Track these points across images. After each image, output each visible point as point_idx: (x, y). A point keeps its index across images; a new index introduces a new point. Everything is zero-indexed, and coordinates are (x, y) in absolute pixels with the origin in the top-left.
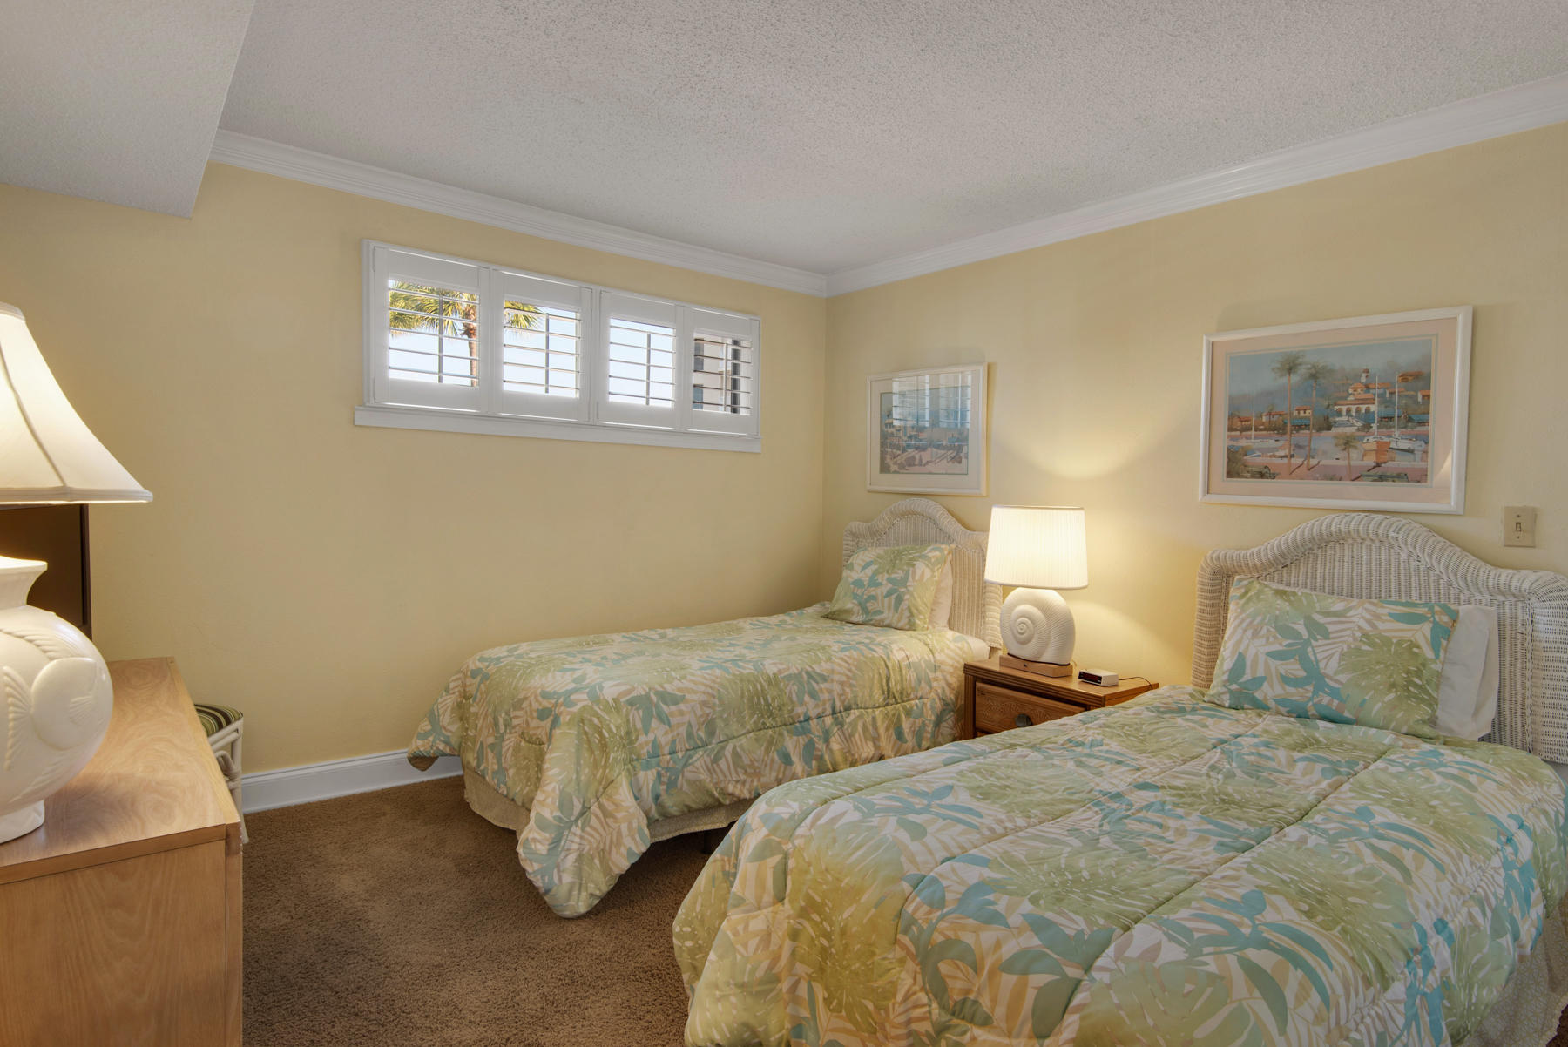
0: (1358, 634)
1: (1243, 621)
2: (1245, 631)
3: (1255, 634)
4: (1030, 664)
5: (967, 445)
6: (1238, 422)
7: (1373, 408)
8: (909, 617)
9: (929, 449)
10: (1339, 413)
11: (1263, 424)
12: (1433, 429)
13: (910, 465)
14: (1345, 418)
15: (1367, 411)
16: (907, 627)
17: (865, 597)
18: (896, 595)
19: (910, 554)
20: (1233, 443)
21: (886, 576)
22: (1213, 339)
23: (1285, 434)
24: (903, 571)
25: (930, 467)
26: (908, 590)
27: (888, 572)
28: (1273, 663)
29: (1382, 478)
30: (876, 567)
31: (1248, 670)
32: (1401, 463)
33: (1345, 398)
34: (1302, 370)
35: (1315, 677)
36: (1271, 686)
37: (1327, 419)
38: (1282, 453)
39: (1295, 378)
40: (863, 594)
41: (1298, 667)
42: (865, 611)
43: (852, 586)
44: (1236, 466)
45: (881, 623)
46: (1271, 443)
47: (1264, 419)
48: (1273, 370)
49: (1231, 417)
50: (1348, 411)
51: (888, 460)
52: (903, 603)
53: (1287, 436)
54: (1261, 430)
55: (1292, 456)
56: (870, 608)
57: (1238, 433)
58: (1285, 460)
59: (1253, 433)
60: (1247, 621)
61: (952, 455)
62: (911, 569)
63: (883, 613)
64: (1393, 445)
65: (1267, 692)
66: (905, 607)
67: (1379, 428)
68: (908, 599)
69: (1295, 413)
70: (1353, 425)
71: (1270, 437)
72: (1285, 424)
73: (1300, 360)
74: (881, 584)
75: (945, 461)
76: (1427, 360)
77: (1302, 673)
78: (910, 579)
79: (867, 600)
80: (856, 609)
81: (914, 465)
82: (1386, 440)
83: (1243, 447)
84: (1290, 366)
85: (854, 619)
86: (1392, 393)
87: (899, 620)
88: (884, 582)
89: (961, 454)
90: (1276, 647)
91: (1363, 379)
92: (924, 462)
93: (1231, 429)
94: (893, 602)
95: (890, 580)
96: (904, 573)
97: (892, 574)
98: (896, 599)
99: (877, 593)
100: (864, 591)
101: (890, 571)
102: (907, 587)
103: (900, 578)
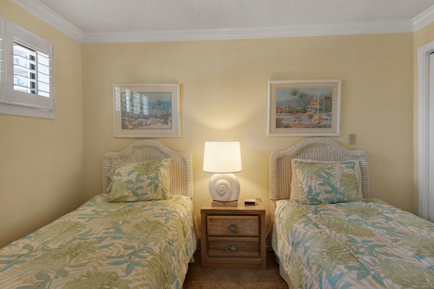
0: (340, 174)
1: (305, 175)
2: (307, 178)
3: (311, 179)
4: (225, 203)
5: (171, 117)
6: (279, 110)
7: (318, 107)
8: (162, 194)
9: (151, 119)
10: (308, 108)
11: (287, 111)
12: (333, 113)
13: (140, 126)
14: (310, 110)
15: (316, 107)
16: (162, 198)
17: (135, 188)
18: (154, 185)
19: (155, 165)
20: (278, 117)
21: (146, 176)
22: (271, 82)
23: (293, 114)
24: (154, 173)
25: (151, 126)
26: (160, 182)
27: (146, 175)
28: (321, 187)
29: (320, 127)
30: (138, 173)
31: (314, 191)
32: (324, 123)
33: (310, 104)
34: (298, 94)
35: (334, 189)
36: (323, 195)
37: (305, 109)
38: (292, 120)
39: (296, 97)
40: (134, 187)
41: (329, 187)
42: (136, 194)
43: (125, 184)
44: (279, 124)
45: (147, 199)
46: (290, 117)
47: (287, 109)
48: (290, 94)
49: (277, 108)
50: (311, 107)
51: (126, 123)
52: (159, 188)
53: (294, 115)
54: (286, 113)
55: (295, 121)
56: (139, 193)
57: (279, 114)
58: (294, 122)
59: (284, 113)
60: (307, 174)
61: (163, 121)
62: (158, 171)
63: (147, 194)
64: (323, 118)
65: (321, 197)
66: (160, 190)
67: (319, 112)
68: (161, 186)
69: (296, 108)
70: (312, 112)
71: (289, 115)
72: (293, 111)
73: (298, 91)
74: (144, 181)
75: (160, 123)
76: (331, 93)
77: (331, 189)
78: (159, 176)
79: (137, 190)
80: (130, 194)
81: (142, 125)
82: (321, 116)
83: (281, 118)
84: (295, 93)
85: (129, 200)
86: (322, 103)
87: (158, 196)
88: (146, 179)
89: (168, 121)
90: (320, 182)
91: (315, 98)
92: (148, 124)
93: (277, 112)
94: (153, 188)
95: (148, 178)
96: (155, 174)
97: (149, 175)
98: (154, 186)
99: (142, 185)
100: (134, 185)
101: (147, 174)
102: (158, 180)
103: (153, 177)
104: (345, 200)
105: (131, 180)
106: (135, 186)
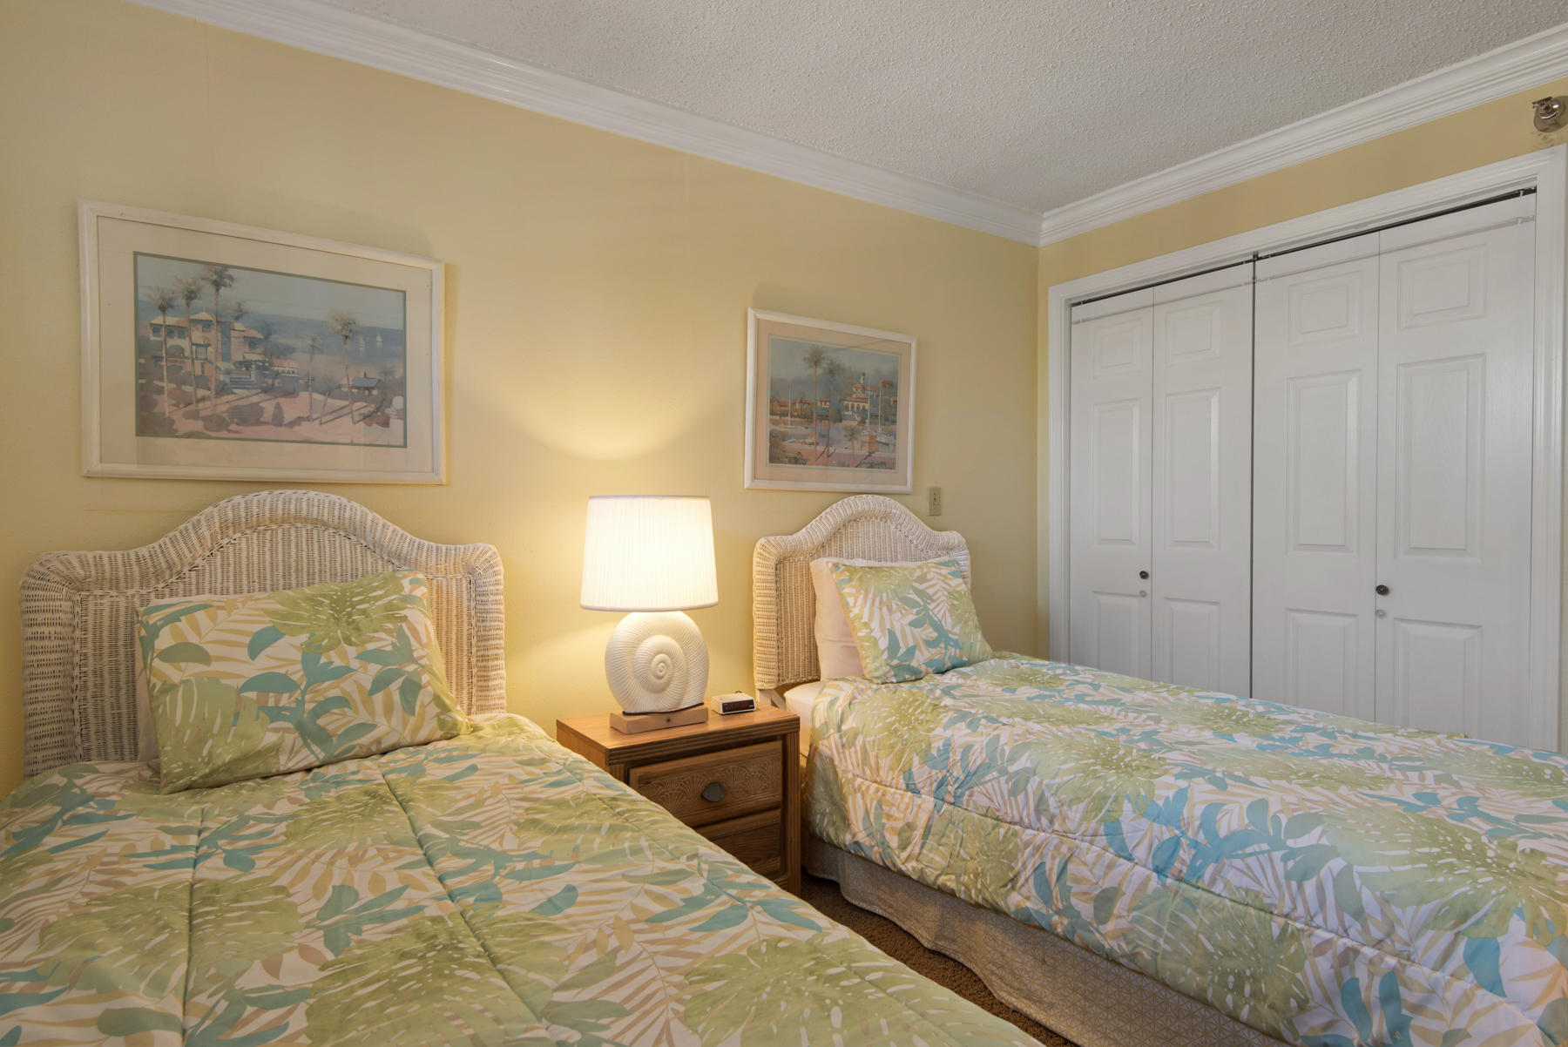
0: (946, 593)
1: (874, 601)
2: (881, 609)
3: (890, 610)
4: (671, 716)
5: (404, 395)
6: (778, 408)
7: (867, 406)
8: (437, 715)
9: (304, 395)
10: (847, 407)
11: (796, 411)
12: (899, 426)
13: (243, 422)
14: (850, 413)
15: (864, 407)
16: (439, 733)
17: (309, 706)
18: (399, 682)
19: (376, 598)
20: (774, 427)
21: (352, 651)
22: (761, 316)
23: (812, 422)
24: (388, 632)
25: (304, 430)
26: (423, 666)
27: (350, 643)
28: (917, 631)
29: (872, 466)
30: (304, 638)
31: (902, 644)
32: (881, 454)
33: (850, 395)
34: (825, 364)
35: (943, 635)
36: (922, 653)
37: (839, 411)
38: (809, 440)
39: (820, 371)
40: (301, 703)
41: (931, 630)
42: (310, 733)
43: (253, 695)
44: (778, 452)
45: (374, 749)
46: (802, 430)
47: (798, 406)
48: (805, 359)
49: (772, 401)
50: (853, 407)
51: (165, 405)
52: (422, 692)
53: (813, 425)
54: (795, 417)
55: (817, 444)
56: (330, 728)
57: (778, 417)
58: (812, 447)
59: (789, 418)
60: (878, 599)
61: (365, 411)
62: (404, 625)
63: (373, 726)
64: (878, 439)
65: (919, 661)
66: (427, 699)
67: (870, 423)
68: (428, 683)
69: (819, 404)
70: (855, 420)
71: (801, 424)
72: (812, 413)
73: (823, 355)
74: (346, 671)
75: (347, 420)
76: (896, 373)
77: (935, 635)
78: (413, 642)
79: (316, 714)
80: (291, 738)
81: (259, 423)
82: (874, 434)
83: (781, 432)
84: (816, 358)
85: (284, 762)
86: (877, 396)
87: (416, 729)
88: (355, 664)
89: (388, 411)
90: (911, 618)
91: (862, 381)
92: (288, 418)
93: (772, 413)
94: (397, 697)
95: (365, 657)
96: (393, 636)
97: (364, 643)
98: (402, 690)
99: (342, 689)
100: (303, 697)
101: (353, 639)
102: (415, 661)
103: (389, 648)
104: (965, 659)
105: (282, 671)
106: (307, 697)
